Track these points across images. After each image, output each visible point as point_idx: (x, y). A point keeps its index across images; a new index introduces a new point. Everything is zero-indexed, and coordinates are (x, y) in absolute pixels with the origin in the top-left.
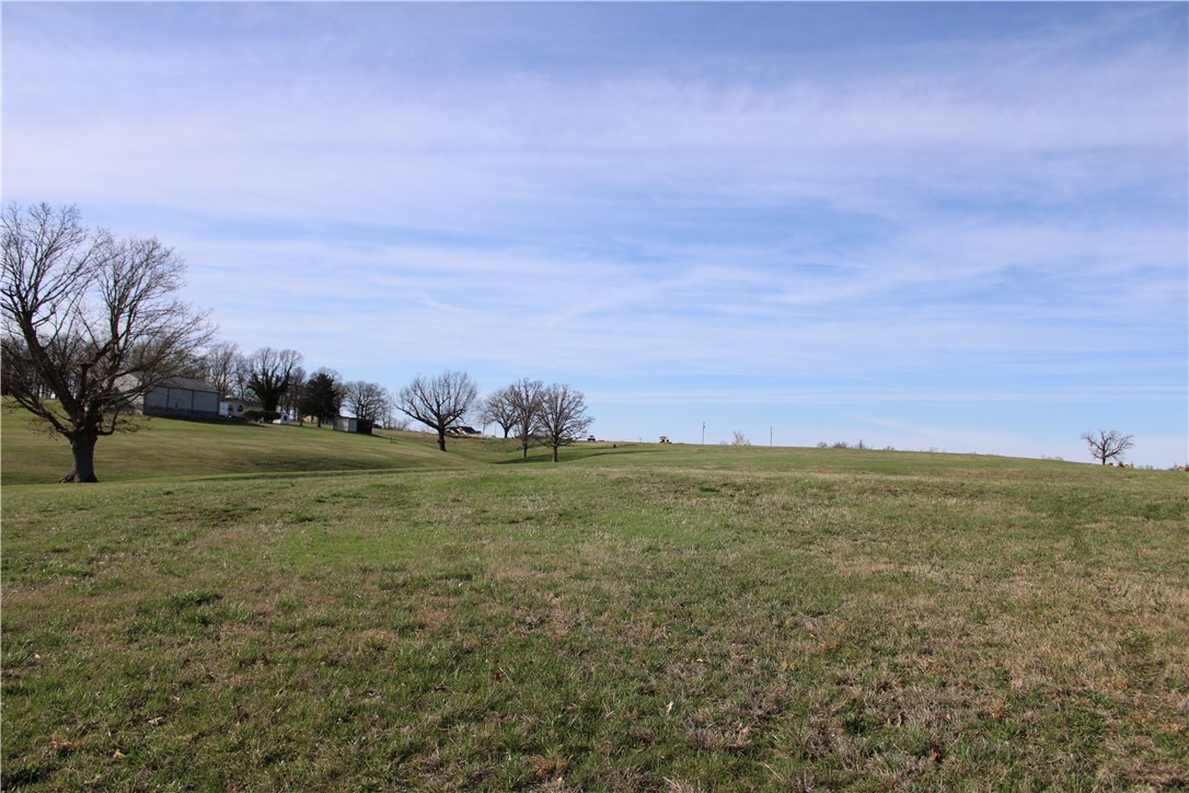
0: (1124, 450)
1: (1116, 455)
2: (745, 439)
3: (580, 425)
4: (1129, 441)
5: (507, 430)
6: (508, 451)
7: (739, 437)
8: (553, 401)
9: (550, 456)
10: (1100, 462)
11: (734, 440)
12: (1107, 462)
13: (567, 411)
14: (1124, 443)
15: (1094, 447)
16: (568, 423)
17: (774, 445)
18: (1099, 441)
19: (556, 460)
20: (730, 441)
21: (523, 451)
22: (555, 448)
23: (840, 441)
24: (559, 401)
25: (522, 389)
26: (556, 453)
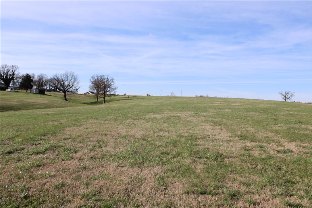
0: (292, 97)
1: (289, 99)
2: (174, 94)
3: (113, 89)
4: (294, 94)
10: (285, 100)
11: (171, 94)
12: (287, 101)
14: (292, 95)
15: (283, 96)
16: (109, 89)
17: (183, 96)
18: (284, 94)
20: (170, 95)
22: (104, 98)
23: (202, 95)
26: (104, 100)
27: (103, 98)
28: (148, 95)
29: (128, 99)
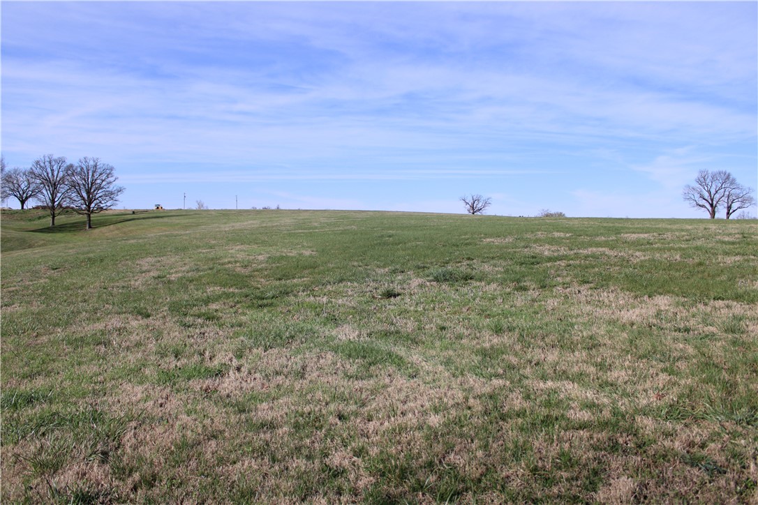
2: (205, 205)
3: (110, 195)
4: (490, 202)
5: (23, 202)
6: (30, 220)
7: (200, 204)
8: (83, 172)
9: (84, 223)
13: (98, 181)
16: (100, 193)
18: (471, 202)
19: (90, 227)
21: (50, 219)
22: (89, 216)
24: (90, 174)
25: (47, 164)
26: (90, 220)
27: (86, 216)
28: (158, 208)
29: (144, 218)
